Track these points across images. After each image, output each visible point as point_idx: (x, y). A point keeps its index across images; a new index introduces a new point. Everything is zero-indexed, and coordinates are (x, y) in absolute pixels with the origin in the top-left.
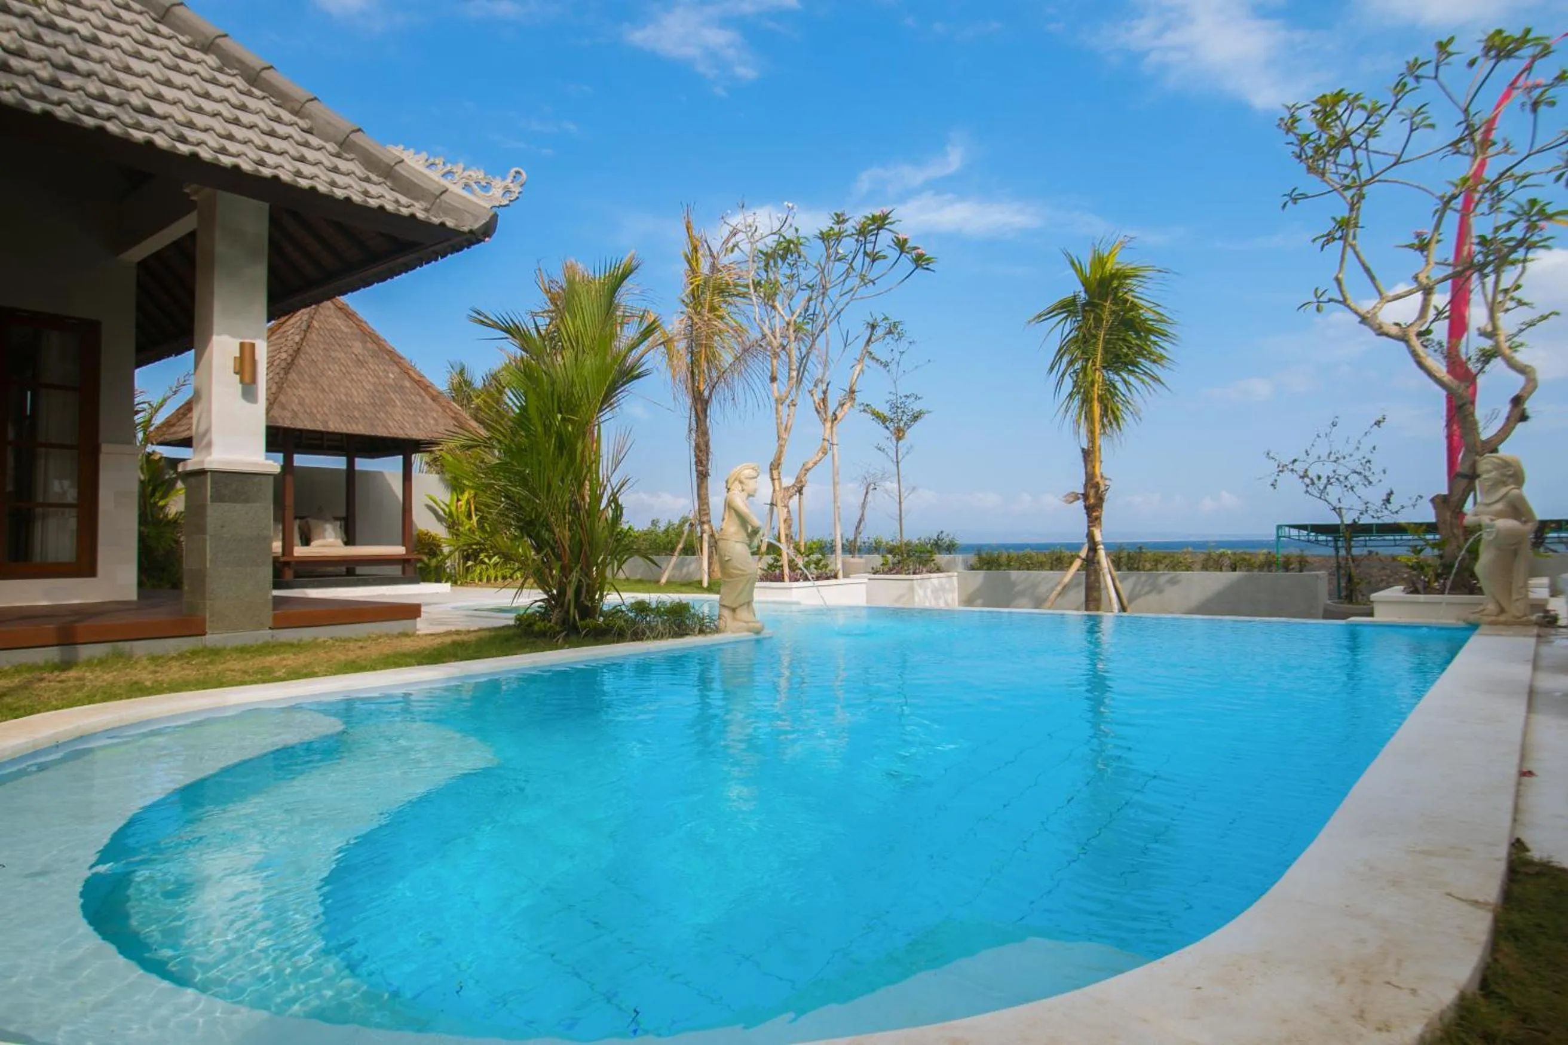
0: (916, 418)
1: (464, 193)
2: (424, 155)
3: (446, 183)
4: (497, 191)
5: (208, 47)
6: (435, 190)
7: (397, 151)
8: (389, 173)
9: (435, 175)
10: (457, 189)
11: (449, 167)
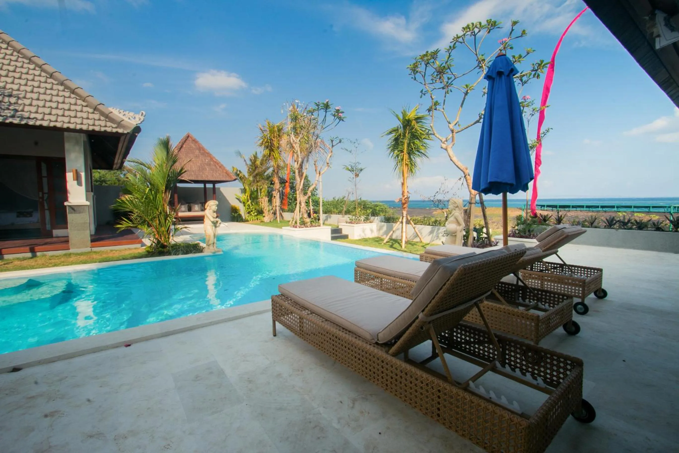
0: (361, 170)
1: (129, 120)
2: (118, 110)
3: (124, 118)
4: (137, 119)
5: (62, 84)
6: (119, 120)
7: (111, 109)
8: (108, 117)
9: (121, 116)
10: (126, 119)
11: (124, 113)
